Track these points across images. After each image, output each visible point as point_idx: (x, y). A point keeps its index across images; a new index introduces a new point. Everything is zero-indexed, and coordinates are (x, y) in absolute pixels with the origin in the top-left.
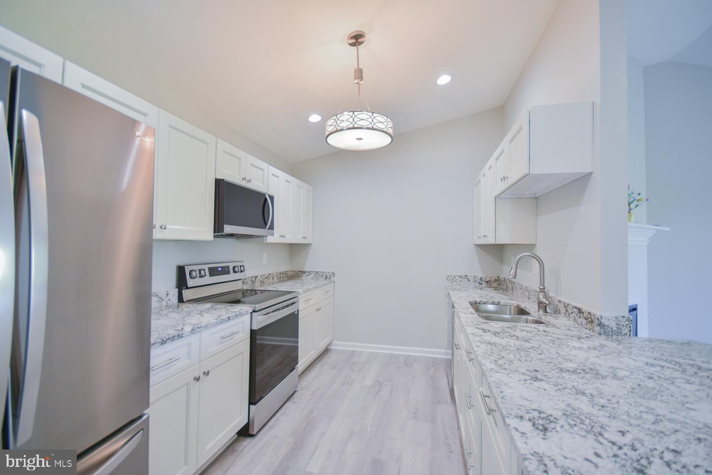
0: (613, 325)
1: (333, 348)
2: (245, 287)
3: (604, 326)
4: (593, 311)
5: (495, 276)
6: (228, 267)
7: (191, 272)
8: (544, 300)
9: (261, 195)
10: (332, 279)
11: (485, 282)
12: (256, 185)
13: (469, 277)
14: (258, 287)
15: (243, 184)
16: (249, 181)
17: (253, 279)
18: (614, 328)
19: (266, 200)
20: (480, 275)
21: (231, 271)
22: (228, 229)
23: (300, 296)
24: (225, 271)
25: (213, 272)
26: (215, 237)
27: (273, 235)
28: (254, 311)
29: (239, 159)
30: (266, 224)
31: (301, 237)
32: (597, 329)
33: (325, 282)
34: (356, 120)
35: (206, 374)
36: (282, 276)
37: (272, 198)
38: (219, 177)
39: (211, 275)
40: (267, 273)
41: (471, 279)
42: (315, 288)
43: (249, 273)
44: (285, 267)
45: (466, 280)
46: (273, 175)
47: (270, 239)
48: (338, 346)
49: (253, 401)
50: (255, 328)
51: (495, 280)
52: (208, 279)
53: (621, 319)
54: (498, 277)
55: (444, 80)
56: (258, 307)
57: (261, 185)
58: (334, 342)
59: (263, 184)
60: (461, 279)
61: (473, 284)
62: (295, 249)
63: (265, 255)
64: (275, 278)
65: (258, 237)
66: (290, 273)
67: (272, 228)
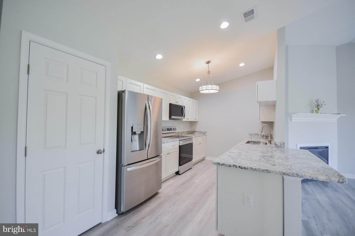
1: (206, 159)
2: (176, 135)
3: (277, 145)
6: (172, 128)
7: (173, 129)
8: (269, 139)
9: (181, 106)
10: (206, 134)
12: (180, 104)
13: (258, 134)
14: (180, 135)
15: (176, 104)
16: (178, 102)
17: (178, 133)
18: (280, 145)
19: (183, 108)
21: (172, 129)
22: (173, 117)
23: (193, 138)
24: (171, 130)
25: (168, 129)
26: (169, 119)
27: (185, 118)
28: (180, 140)
29: (175, 96)
30: (183, 115)
31: (194, 119)
32: (275, 145)
33: (203, 135)
34: (207, 87)
35: (170, 153)
36: (188, 132)
37: (184, 107)
38: (170, 103)
39: (167, 130)
40: (182, 131)
42: (199, 136)
43: (177, 131)
44: (189, 130)
46: (185, 99)
47: (184, 120)
48: (207, 158)
49: (180, 165)
50: (180, 145)
52: (167, 132)
53: (282, 143)
55: (242, 65)
56: (181, 139)
57: (181, 103)
58: (206, 157)
59: (182, 102)
60: (255, 135)
62: (192, 123)
63: (182, 125)
64: (185, 133)
65: (180, 119)
66: (190, 132)
67: (184, 116)
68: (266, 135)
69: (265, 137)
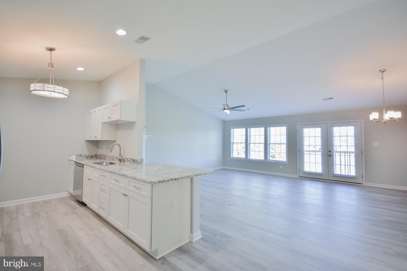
0: (139, 161)
4: (135, 158)
5: (94, 154)
8: (121, 158)
11: (90, 157)
13: (82, 155)
20: (87, 154)
32: (136, 163)
41: (83, 156)
45: (80, 157)
51: (95, 156)
53: (141, 159)
54: (96, 154)
60: (78, 156)
61: (84, 158)
68: (91, 156)
69: (90, 158)
